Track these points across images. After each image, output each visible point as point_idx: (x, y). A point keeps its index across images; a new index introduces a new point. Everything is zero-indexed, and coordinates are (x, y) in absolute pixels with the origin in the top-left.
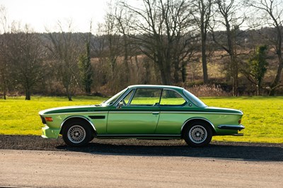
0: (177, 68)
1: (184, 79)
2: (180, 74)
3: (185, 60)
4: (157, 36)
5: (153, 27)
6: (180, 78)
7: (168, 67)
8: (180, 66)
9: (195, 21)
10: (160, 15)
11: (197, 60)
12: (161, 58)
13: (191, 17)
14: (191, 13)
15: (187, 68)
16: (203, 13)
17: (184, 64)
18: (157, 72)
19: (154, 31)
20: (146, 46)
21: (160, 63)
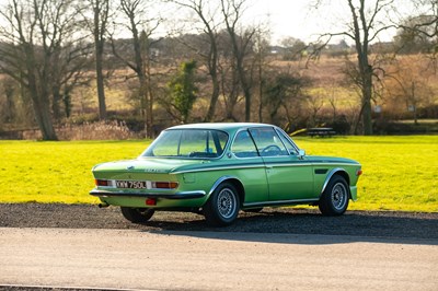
0: (57, 96)
1: (68, 113)
2: (62, 104)
3: (69, 83)
4: (27, 47)
5: (20, 31)
6: (62, 110)
7: (45, 94)
8: (61, 92)
9: (85, 23)
10: (29, 13)
11: (87, 84)
12: (31, 77)
13: (80, 18)
14: (79, 11)
15: (73, 96)
16: (97, 11)
17: (69, 89)
18: (26, 102)
19: (22, 38)
20: (7, 61)
21: (32, 87)
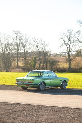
0: (9, 63)
1: (11, 66)
2: (10, 65)
3: (11, 61)
4: (4, 53)
5: (2, 50)
6: (10, 66)
7: (7, 63)
9: (15, 49)
10: (4, 47)
11: (15, 61)
12: (4, 59)
13: (14, 48)
14: (14, 47)
15: (12, 63)
16: (17, 47)
17: (11, 62)
18: (3, 64)
19: (3, 52)
21: (4, 61)
